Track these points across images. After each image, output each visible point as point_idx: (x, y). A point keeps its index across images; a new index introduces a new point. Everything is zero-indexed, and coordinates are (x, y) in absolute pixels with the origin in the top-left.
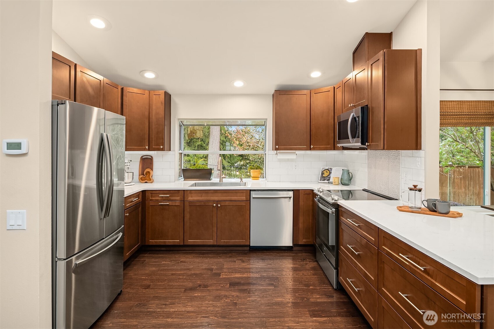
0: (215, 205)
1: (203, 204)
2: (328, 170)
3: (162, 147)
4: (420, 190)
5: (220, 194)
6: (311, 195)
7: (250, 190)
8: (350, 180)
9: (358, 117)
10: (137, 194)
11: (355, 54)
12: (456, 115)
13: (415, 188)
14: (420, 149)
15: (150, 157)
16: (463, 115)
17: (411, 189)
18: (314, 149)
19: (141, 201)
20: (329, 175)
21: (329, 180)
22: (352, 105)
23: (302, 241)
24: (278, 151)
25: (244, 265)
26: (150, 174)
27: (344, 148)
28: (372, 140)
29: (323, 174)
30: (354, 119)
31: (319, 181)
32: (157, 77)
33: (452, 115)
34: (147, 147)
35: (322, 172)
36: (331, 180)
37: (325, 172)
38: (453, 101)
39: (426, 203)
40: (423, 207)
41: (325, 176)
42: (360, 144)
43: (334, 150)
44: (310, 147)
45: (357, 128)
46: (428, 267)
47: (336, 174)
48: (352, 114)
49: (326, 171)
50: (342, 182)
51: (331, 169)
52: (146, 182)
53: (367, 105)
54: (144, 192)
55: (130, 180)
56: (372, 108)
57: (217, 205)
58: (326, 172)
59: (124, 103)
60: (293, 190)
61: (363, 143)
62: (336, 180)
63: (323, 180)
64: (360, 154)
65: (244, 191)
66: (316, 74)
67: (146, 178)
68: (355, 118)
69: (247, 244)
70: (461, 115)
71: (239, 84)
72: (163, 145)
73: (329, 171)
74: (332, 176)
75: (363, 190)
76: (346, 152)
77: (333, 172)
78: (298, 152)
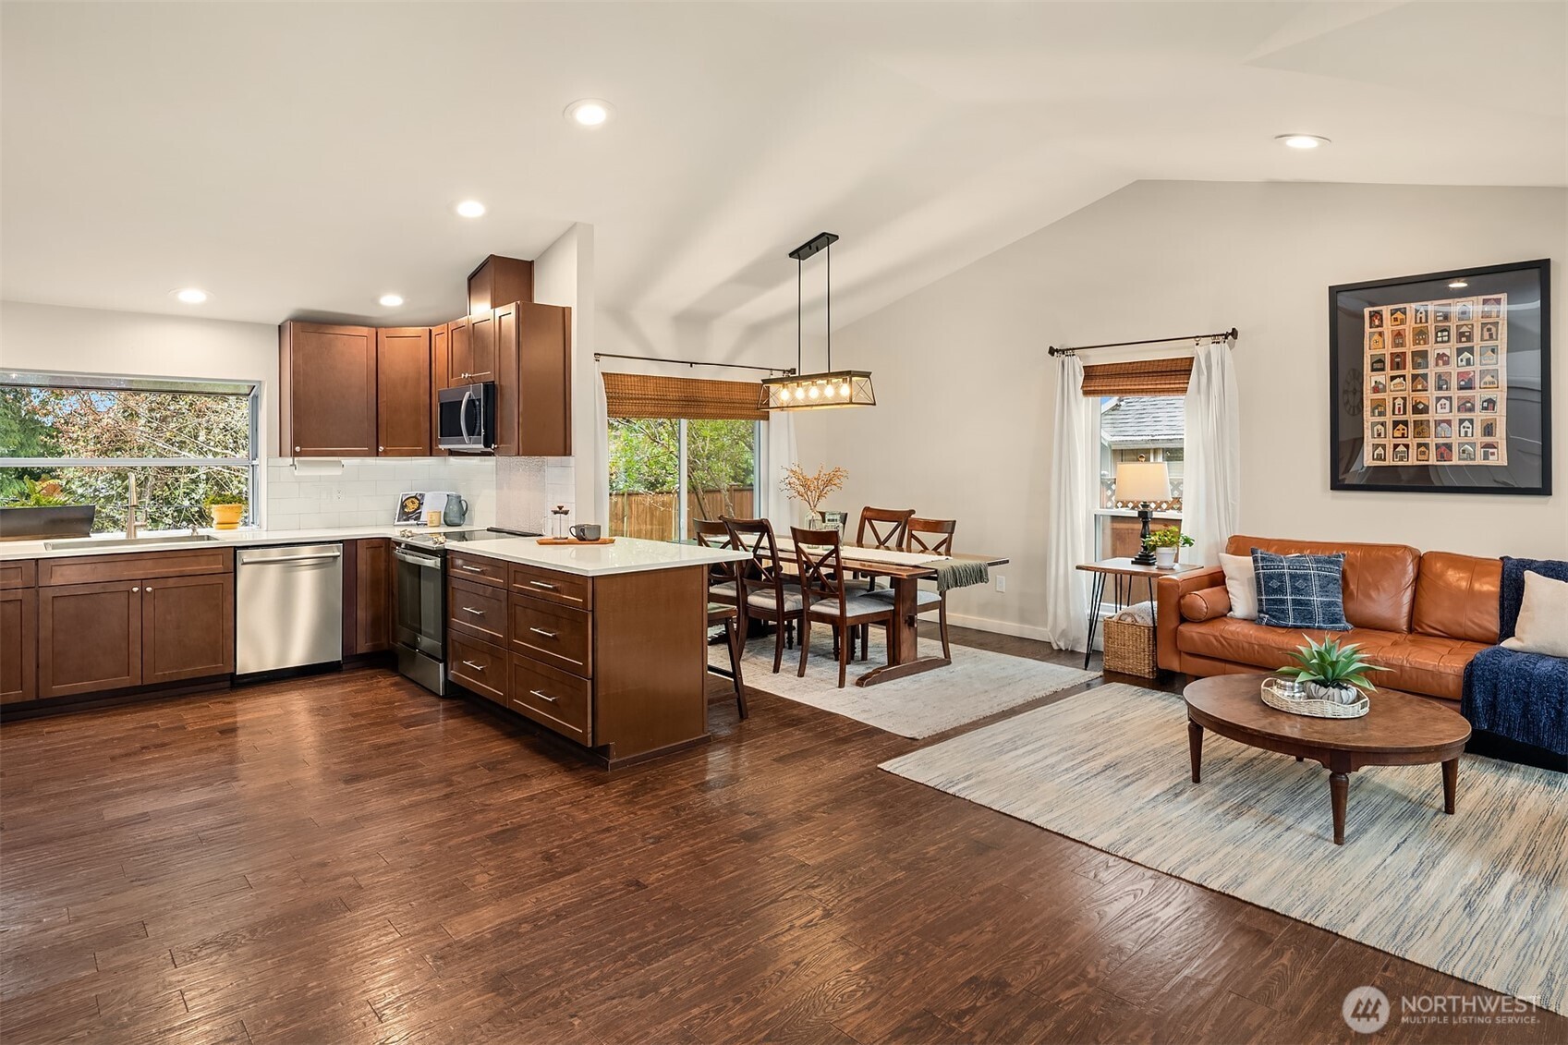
0: (135, 589)
1: (97, 589)
2: (415, 497)
4: (566, 513)
5: (150, 562)
6: (383, 549)
7: (236, 548)
8: (464, 515)
9: (479, 400)
11: (472, 281)
12: (638, 399)
13: (561, 511)
14: (570, 455)
16: (648, 399)
17: (556, 513)
18: (386, 454)
20: (419, 508)
21: (418, 518)
22: (467, 375)
23: (363, 647)
24: (296, 459)
25: (228, 708)
27: (452, 453)
28: (501, 439)
29: (403, 506)
30: (471, 402)
31: (396, 523)
33: (632, 399)
35: (402, 503)
36: (423, 518)
37: (409, 503)
38: (634, 376)
39: (573, 530)
40: (571, 537)
41: (410, 510)
42: (482, 446)
43: (431, 455)
44: (377, 450)
45: (476, 418)
46: (557, 585)
47: (433, 507)
48: (468, 394)
49: (410, 500)
50: (448, 519)
51: (422, 495)
53: (493, 382)
56: (501, 386)
57: (142, 590)
58: (412, 502)
60: (340, 542)
61: (487, 445)
62: (435, 518)
63: (405, 520)
64: (483, 463)
65: (219, 551)
66: (391, 301)
68: (473, 401)
69: (229, 670)
70: (645, 399)
71: (192, 296)
73: (419, 500)
74: (424, 509)
75: (488, 530)
76: (452, 459)
77: (426, 501)
78: (345, 461)
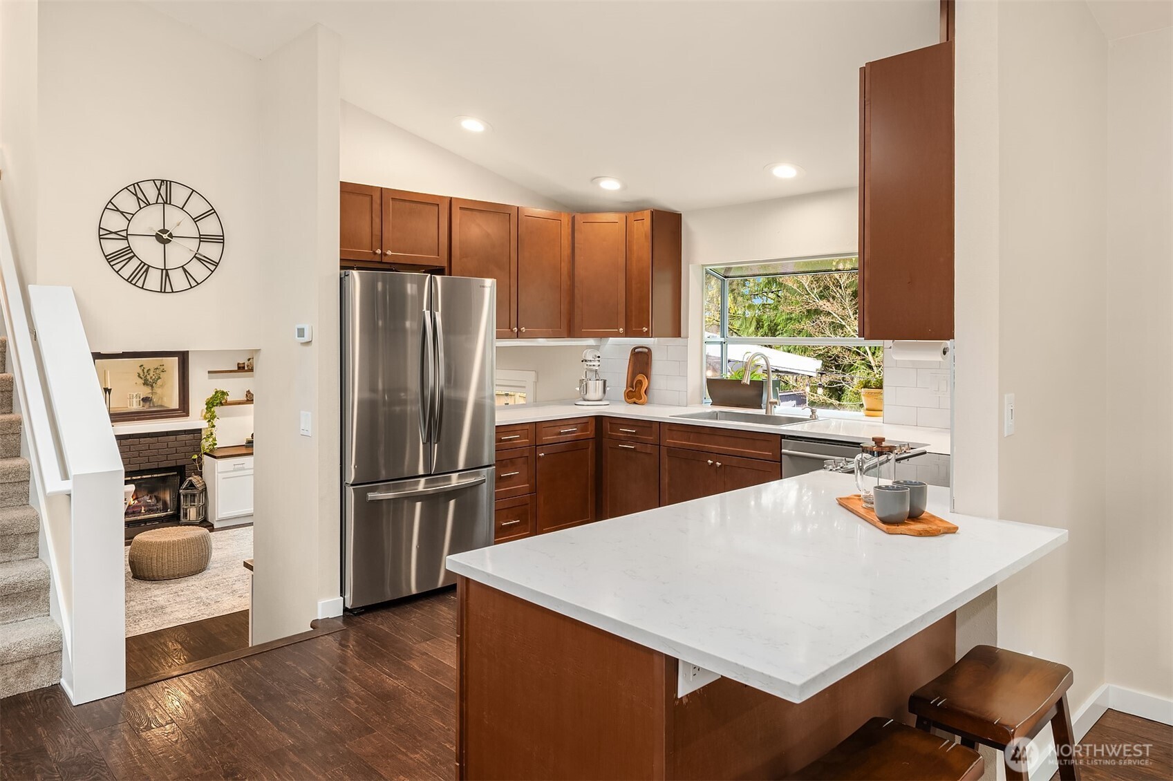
0: (710, 462)
1: (690, 456)
3: (645, 329)
5: (722, 438)
7: (782, 436)
10: (585, 420)
15: (647, 350)
19: (592, 435)
26: (642, 386)
32: (625, 187)
34: (621, 329)
52: (635, 403)
54: (599, 419)
55: (599, 394)
57: (715, 464)
59: (576, 245)
65: (769, 438)
67: (634, 394)
71: (785, 172)
72: (648, 327)
